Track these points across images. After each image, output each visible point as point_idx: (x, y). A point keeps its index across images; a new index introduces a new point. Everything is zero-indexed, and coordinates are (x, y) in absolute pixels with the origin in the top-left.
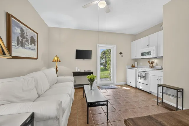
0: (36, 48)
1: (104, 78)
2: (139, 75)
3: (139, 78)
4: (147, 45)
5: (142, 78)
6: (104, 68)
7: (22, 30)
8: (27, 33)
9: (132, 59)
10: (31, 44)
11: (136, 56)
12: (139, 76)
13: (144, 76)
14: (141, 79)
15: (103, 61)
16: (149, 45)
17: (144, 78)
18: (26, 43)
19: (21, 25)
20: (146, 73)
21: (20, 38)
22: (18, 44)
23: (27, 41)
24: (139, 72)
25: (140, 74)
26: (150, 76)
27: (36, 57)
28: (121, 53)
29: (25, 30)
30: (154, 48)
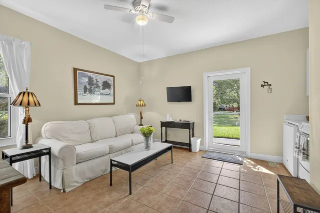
0: (112, 92)
2: (296, 143)
3: (296, 152)
5: (300, 152)
7: (90, 79)
8: (97, 80)
10: (103, 89)
12: (296, 148)
14: (298, 154)
18: (96, 89)
19: (89, 74)
21: (88, 87)
22: (85, 92)
23: (98, 87)
25: (298, 139)
27: (113, 102)
29: (94, 77)
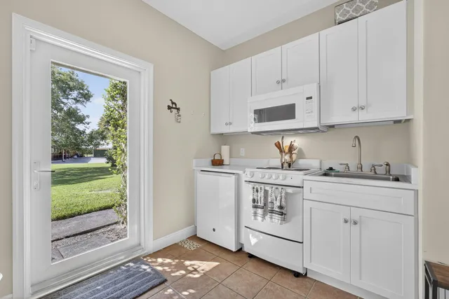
1: (101, 209)
2: (254, 201)
3: (255, 214)
4: (278, 82)
5: (272, 211)
6: (109, 165)
9: (214, 135)
11: (230, 124)
12: (255, 207)
13: (281, 207)
14: (264, 215)
15: (108, 144)
16: (283, 81)
17: (282, 214)
20: (290, 190)
24: (257, 186)
25: (261, 194)
26: (307, 205)
28: (173, 107)
30: (312, 90)
